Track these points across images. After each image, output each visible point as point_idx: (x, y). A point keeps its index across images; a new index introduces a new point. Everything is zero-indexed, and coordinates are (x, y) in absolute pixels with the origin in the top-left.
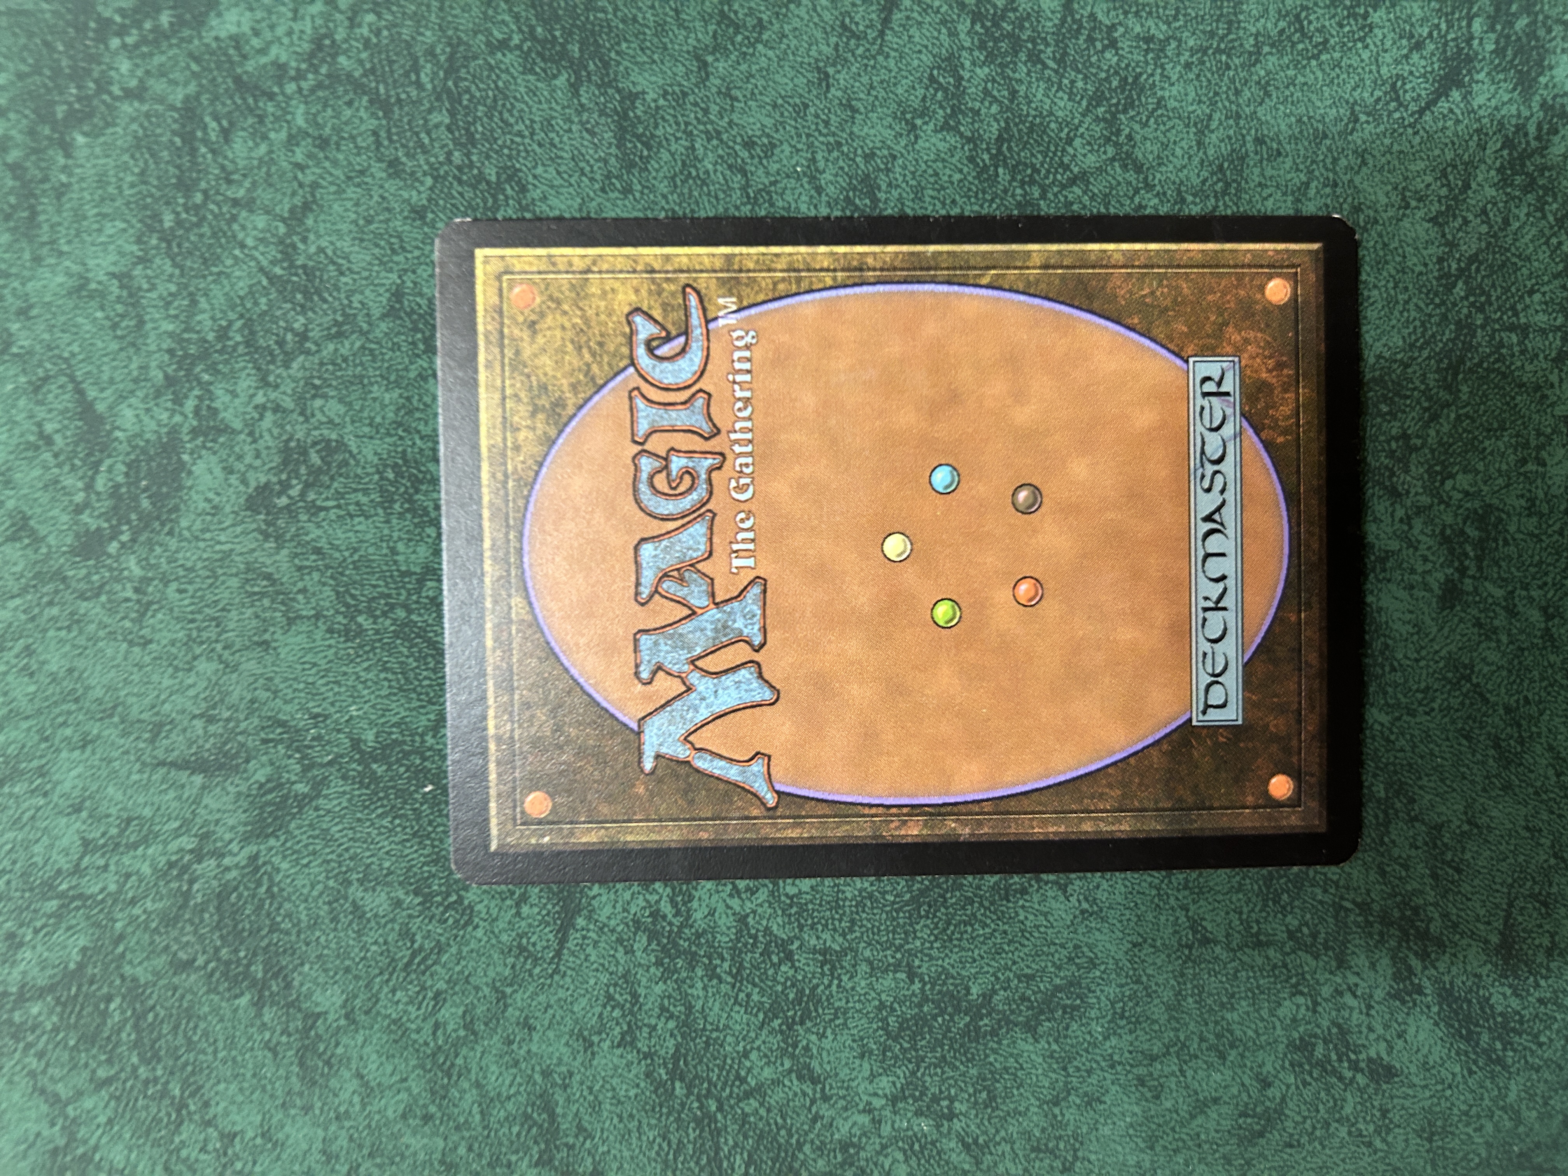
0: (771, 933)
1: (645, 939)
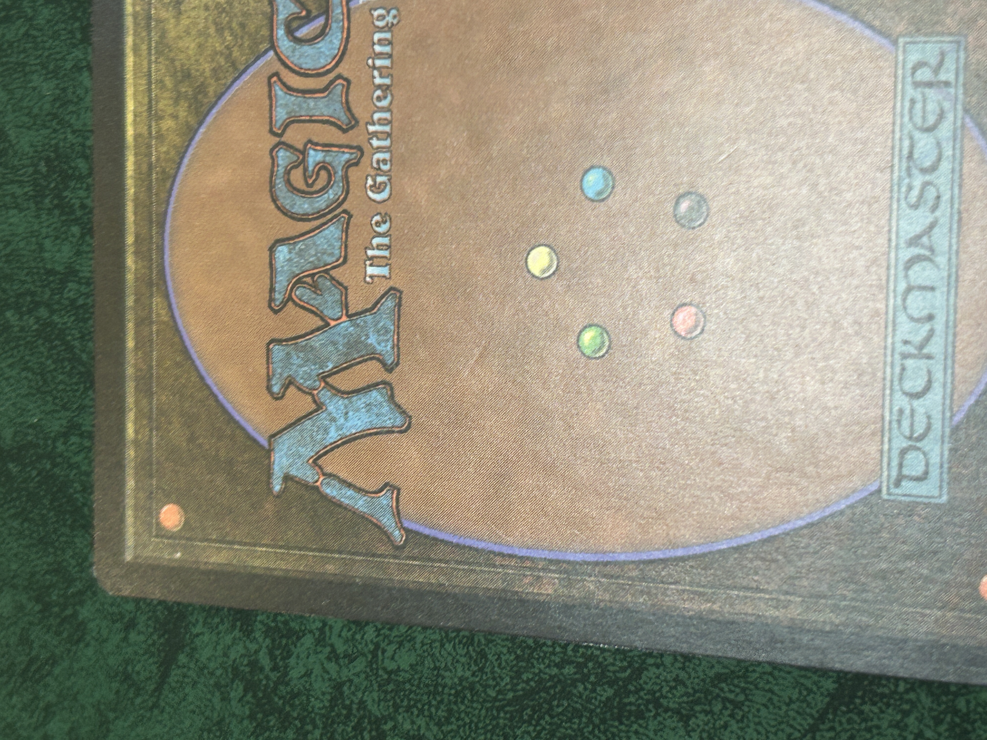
0: (365, 708)
1: (241, 688)
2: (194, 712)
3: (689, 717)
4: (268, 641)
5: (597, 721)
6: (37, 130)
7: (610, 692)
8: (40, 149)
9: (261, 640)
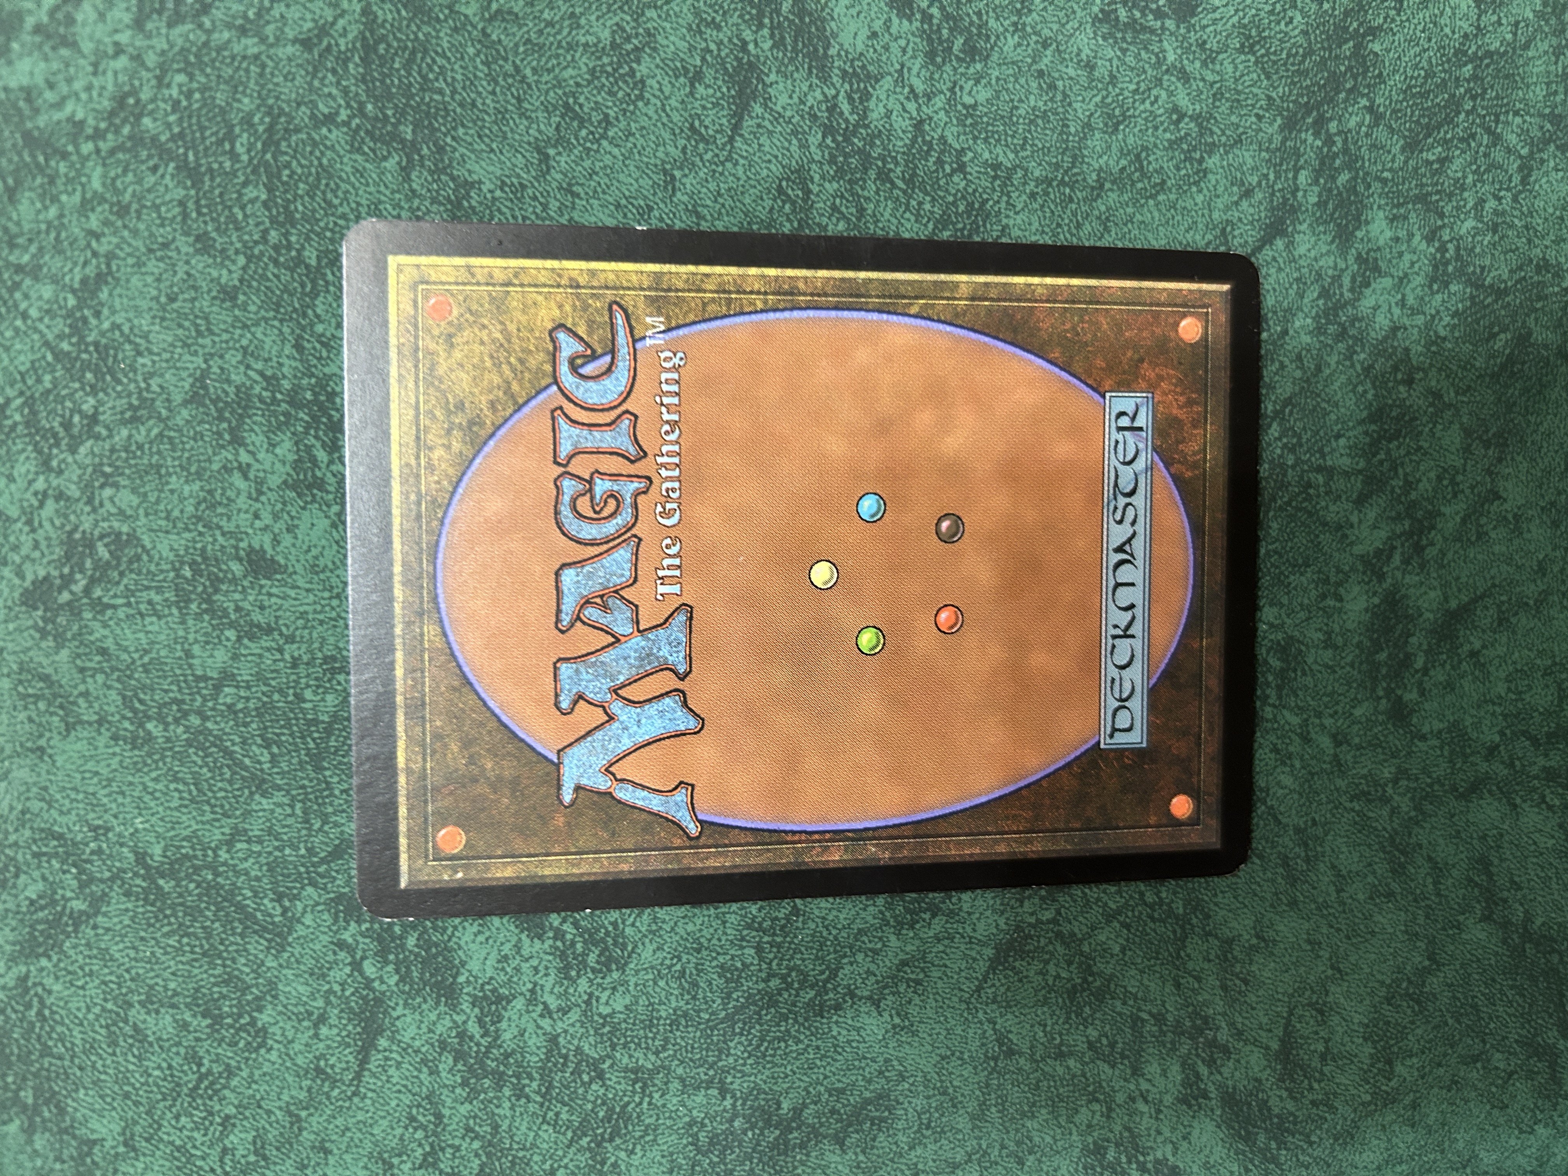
2: (399, 1091)
3: (879, 1001)
4: (477, 1010)
5: (801, 1020)
6: (178, 534)
7: (812, 993)
8: (182, 553)
9: (468, 1011)
